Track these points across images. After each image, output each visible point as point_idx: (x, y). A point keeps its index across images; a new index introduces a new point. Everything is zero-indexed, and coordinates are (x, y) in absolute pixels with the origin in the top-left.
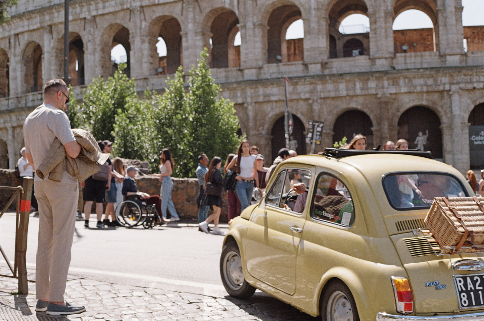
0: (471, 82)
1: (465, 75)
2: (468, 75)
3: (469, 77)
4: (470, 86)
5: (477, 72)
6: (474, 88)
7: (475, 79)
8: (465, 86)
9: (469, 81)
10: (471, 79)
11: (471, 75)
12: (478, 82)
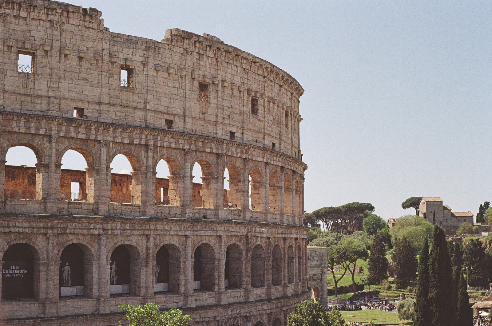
0: (9, 227)
1: (3, 220)
2: (6, 221)
3: (6, 222)
4: (7, 230)
5: (14, 219)
6: (11, 232)
7: (12, 224)
8: (3, 230)
9: (6, 225)
10: (8, 224)
11: (8, 221)
12: (14, 227)
